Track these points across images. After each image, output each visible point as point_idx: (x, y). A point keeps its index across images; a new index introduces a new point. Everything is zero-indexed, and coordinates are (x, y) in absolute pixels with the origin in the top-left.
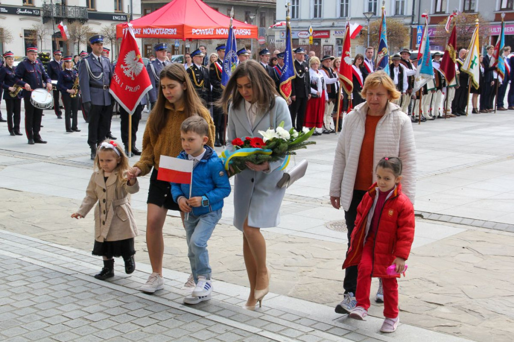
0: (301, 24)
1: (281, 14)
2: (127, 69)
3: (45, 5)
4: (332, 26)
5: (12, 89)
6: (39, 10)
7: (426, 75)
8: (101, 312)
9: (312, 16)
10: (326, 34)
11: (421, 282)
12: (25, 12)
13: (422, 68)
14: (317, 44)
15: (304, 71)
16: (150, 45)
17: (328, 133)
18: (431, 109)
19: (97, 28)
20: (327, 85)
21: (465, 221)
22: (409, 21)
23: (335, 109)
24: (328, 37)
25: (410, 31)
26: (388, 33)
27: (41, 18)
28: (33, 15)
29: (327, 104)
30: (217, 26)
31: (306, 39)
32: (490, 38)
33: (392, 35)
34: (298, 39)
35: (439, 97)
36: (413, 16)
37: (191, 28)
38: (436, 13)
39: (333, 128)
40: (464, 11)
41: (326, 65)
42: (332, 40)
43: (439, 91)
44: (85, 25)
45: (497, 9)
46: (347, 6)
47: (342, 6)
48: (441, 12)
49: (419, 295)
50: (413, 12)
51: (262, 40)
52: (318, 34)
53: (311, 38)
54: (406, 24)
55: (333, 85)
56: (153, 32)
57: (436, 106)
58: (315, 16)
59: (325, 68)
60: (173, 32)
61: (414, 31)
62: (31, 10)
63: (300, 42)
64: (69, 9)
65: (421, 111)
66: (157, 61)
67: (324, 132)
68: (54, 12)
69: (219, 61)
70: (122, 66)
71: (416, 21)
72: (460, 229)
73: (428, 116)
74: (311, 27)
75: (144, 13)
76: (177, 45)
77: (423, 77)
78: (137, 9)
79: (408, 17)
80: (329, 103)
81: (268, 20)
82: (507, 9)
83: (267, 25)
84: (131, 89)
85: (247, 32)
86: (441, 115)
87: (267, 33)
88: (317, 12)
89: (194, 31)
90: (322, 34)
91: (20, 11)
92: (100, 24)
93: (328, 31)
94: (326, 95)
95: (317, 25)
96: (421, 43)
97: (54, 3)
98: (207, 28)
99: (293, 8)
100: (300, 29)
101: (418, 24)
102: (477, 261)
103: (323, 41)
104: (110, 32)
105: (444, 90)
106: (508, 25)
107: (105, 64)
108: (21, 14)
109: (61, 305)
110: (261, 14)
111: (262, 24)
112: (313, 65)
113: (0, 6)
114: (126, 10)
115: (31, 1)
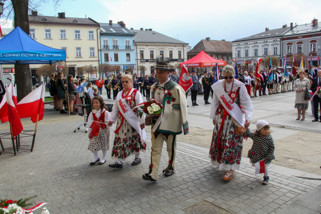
0: (241, 59)
1: (234, 56)
2: (183, 79)
3: (157, 58)
4: (252, 59)
5: (148, 86)
6: (155, 60)
7: (286, 76)
8: (177, 160)
9: (245, 56)
10: (250, 62)
11: (283, 151)
12: (151, 61)
13: (284, 74)
14: (247, 65)
15: (242, 76)
16: (190, 68)
18: (288, 88)
20: (251, 81)
21: (299, 129)
22: (279, 57)
23: (254, 89)
24: (251, 63)
25: (279, 60)
26: (272, 61)
27: (156, 62)
28: (153, 62)
29: (251, 87)
30: (212, 62)
31: (243, 64)
32: (308, 62)
33: (273, 62)
34: (240, 64)
35: (290, 84)
36: (280, 55)
37: (204, 63)
38: (288, 54)
40: (298, 53)
41: (250, 74)
42: (252, 64)
43: (291, 82)
44: (169, 63)
45: (310, 52)
46: (257, 52)
47: (255, 52)
48: (290, 53)
49: (282, 155)
50: (280, 54)
52: (248, 62)
53: (245, 64)
54: (278, 58)
55: (253, 81)
56: (191, 65)
57: (289, 87)
58: (246, 56)
59: (250, 75)
60: (198, 65)
61: (281, 60)
62: (153, 60)
63: (241, 65)
64: (164, 59)
65: (284, 89)
66: (192, 76)
68: (160, 60)
69: (213, 74)
70: (182, 78)
71: (281, 57)
72: (297, 132)
73: (287, 90)
75: (188, 59)
76: (199, 68)
77: (285, 77)
78: (186, 57)
79: (279, 55)
80: (252, 87)
81: (230, 58)
82: (313, 52)
84: (185, 85)
85: (223, 64)
86: (291, 90)
87: (230, 62)
88: (247, 54)
89: (205, 64)
91: (149, 61)
92: (174, 63)
93: (251, 61)
94: (251, 84)
95: (246, 59)
96: (284, 64)
97: (160, 57)
98: (209, 63)
99: (238, 54)
100: (241, 61)
101: (282, 58)
102: (303, 143)
103: (249, 65)
104: (177, 65)
105: (292, 81)
106: (314, 57)
107: (176, 78)
108: (150, 62)
109: (165, 158)
110: (227, 56)
111: (228, 59)
112: (245, 74)
113: (144, 60)
114: (182, 58)
115: (153, 57)
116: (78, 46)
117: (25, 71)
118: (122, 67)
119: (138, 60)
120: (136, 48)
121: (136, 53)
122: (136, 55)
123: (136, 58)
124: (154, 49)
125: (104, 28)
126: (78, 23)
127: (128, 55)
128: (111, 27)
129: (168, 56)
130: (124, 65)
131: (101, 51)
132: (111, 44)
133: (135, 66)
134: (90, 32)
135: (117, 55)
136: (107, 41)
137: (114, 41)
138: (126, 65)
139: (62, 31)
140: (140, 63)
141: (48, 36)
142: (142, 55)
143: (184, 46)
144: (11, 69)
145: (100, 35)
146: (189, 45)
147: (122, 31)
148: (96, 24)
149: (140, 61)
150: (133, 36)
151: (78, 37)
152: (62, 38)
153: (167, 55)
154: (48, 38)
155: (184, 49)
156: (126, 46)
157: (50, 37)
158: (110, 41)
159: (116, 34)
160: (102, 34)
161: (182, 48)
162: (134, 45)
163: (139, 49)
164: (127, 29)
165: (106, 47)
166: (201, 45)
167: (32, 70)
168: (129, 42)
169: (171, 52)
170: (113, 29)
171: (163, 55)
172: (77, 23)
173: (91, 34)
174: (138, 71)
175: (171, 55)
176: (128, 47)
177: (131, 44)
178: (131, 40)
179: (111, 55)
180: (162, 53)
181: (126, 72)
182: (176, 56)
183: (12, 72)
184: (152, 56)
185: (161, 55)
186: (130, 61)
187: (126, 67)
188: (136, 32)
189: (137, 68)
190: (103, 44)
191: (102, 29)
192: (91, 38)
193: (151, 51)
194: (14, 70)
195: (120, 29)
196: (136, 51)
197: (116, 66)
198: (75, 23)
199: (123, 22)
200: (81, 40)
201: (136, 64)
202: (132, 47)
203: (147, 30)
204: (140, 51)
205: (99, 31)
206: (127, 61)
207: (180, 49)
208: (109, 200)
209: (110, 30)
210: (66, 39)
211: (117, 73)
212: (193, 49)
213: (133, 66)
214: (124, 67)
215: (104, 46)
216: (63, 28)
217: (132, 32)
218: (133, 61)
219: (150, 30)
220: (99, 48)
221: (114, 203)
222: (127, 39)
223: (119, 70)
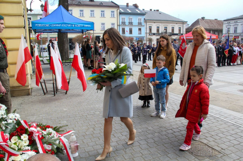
0: (230, 35)
1: (224, 32)
3: (162, 32)
4: (240, 35)
5: (154, 52)
6: (160, 34)
9: (234, 32)
10: (238, 37)
12: (157, 34)
14: (235, 40)
15: (232, 47)
17: (239, 65)
19: (174, 37)
20: (239, 51)
23: (241, 58)
24: (238, 38)
28: (159, 35)
29: (238, 57)
39: (240, 63)
41: (239, 45)
42: (240, 39)
44: (171, 37)
51: (218, 39)
52: (236, 37)
53: (233, 38)
56: (189, 38)
58: (235, 32)
59: (239, 47)
62: (158, 34)
64: (167, 33)
67: (237, 65)
70: (182, 47)
74: (233, 35)
75: (186, 33)
78: (184, 32)
81: (220, 34)
83: (220, 35)
85: (215, 37)
87: (220, 37)
88: (235, 31)
90: (237, 37)
91: (156, 34)
92: (175, 36)
93: (239, 36)
94: (238, 54)
95: (235, 35)
97: (164, 32)
99: (228, 30)
103: (237, 39)
107: (177, 46)
108: (156, 35)
110: (218, 32)
111: (219, 35)
112: (235, 46)
113: (151, 33)
114: (182, 33)
115: (159, 32)
116: (103, 22)
117: (64, 38)
118: (135, 39)
119: (147, 34)
120: (146, 24)
121: (146, 28)
122: (146, 30)
123: (146, 32)
124: (160, 25)
125: (123, 8)
126: (104, 5)
127: (140, 29)
128: (128, 8)
129: (171, 31)
130: (136, 37)
131: (119, 26)
132: (127, 21)
133: (144, 38)
134: (112, 12)
135: (132, 30)
136: (124, 19)
137: (129, 19)
138: (138, 37)
139: (92, 11)
140: (148, 36)
141: (82, 15)
142: (150, 30)
143: (183, 24)
144: (56, 38)
145: (119, 14)
146: (187, 23)
147: (136, 11)
148: (116, 6)
149: (149, 34)
150: (144, 15)
151: (103, 15)
152: (92, 16)
153: (169, 30)
154: (82, 16)
155: (184, 26)
156: (139, 23)
157: (83, 16)
158: (127, 19)
159: (132, 14)
160: (121, 13)
161: (182, 25)
162: (145, 22)
163: (149, 25)
164: (139, 10)
165: (124, 23)
166: (197, 23)
167: (69, 39)
168: (141, 19)
169: (173, 28)
170: (129, 9)
171: (166, 30)
172: (102, 5)
173: (113, 13)
174: (147, 41)
175: (173, 30)
176: (140, 24)
177: (142, 21)
178: (142, 18)
179: (127, 29)
180: (166, 29)
181: (138, 42)
182: (176, 31)
183: (56, 40)
184: (158, 30)
185: (165, 30)
186: (141, 34)
187: (138, 38)
188: (147, 12)
189: (146, 39)
190: (121, 21)
191: (121, 9)
192: (113, 16)
193: (157, 27)
194: (57, 39)
195: (134, 10)
196: (146, 27)
197: (130, 37)
198: (101, 5)
199: (136, 4)
200: (105, 17)
201: (146, 36)
202: (143, 24)
203: (155, 11)
204: (149, 27)
205: (118, 11)
206: (139, 34)
207: (180, 25)
208: (122, 133)
209: (127, 10)
210: (94, 17)
211: (131, 43)
212: (190, 26)
213: (143, 38)
214: (136, 38)
215: (122, 22)
216: (92, 9)
217: (143, 12)
218: (143, 34)
219: (158, 10)
220: (118, 24)
221: (126, 136)
222: (140, 17)
223: (132, 41)
